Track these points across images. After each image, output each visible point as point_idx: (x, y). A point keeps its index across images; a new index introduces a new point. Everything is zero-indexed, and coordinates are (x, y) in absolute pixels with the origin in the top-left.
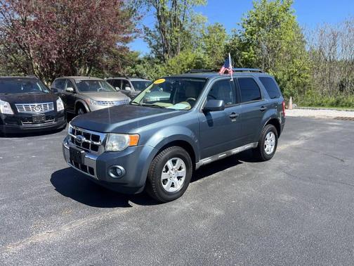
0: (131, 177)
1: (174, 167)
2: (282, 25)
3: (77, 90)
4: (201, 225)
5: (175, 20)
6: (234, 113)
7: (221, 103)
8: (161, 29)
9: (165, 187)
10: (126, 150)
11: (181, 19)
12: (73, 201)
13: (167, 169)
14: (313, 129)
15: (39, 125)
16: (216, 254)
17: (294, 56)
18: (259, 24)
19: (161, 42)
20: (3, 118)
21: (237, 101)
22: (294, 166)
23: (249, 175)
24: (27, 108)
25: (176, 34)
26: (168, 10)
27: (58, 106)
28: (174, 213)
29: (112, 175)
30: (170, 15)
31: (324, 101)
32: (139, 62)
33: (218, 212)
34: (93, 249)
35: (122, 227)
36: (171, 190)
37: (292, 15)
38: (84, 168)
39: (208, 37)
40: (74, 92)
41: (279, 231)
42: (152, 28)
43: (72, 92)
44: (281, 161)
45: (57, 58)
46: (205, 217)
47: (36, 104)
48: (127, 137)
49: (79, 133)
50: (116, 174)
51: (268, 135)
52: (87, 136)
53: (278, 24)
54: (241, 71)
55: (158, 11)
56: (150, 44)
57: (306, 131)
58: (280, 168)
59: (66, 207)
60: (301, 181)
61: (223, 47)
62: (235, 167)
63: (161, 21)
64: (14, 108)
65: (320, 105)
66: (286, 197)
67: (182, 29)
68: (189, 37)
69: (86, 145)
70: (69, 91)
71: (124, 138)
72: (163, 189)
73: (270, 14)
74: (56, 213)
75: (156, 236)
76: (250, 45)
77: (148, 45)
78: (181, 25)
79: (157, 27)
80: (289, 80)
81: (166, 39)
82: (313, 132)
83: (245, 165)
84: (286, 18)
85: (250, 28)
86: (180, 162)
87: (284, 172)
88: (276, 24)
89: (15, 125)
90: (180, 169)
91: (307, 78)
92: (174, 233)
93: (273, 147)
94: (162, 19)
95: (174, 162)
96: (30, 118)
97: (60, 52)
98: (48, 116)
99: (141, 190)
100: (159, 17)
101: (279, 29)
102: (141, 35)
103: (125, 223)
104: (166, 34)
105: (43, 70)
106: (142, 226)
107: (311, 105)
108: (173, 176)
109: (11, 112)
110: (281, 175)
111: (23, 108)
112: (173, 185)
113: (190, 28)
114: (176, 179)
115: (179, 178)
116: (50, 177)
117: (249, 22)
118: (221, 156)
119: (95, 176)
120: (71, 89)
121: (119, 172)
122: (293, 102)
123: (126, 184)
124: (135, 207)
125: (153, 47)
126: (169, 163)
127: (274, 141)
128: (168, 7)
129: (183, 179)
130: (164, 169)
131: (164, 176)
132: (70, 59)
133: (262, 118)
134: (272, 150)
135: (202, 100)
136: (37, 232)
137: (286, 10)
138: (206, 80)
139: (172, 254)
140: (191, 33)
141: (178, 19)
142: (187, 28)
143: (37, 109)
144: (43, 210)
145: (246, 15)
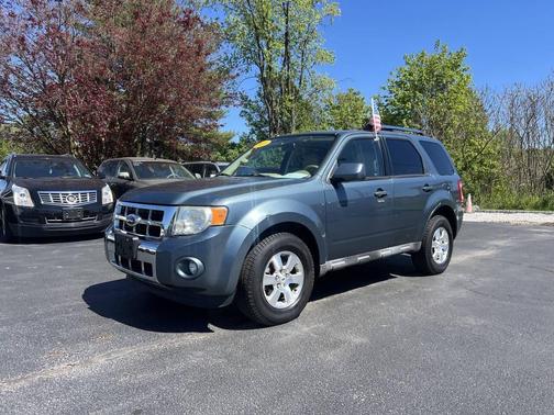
0: (213, 277)
1: (284, 267)
2: (450, 87)
3: (135, 176)
4: (330, 357)
5: (287, 85)
6: (380, 190)
7: (360, 168)
8: (266, 97)
9: (269, 298)
10: (206, 232)
11: (296, 83)
12: (117, 323)
13: (272, 270)
14: (508, 237)
15: (73, 225)
16: (355, 397)
17: (470, 134)
18: (415, 87)
19: (266, 117)
20: (18, 212)
21: (386, 173)
22: (481, 282)
23: (409, 292)
24: (56, 197)
25: (289, 104)
26: (278, 70)
27: (104, 197)
28: (283, 340)
29: (181, 273)
30: (281, 76)
31: (523, 201)
32: (233, 146)
33: (358, 340)
34: (143, 388)
35: (195, 359)
36: (280, 305)
37: (465, 74)
38: (136, 266)
39: (338, 108)
40: (131, 178)
41: (464, 365)
42: (252, 96)
43: (127, 178)
44: (461, 276)
45: (107, 133)
46: (336, 345)
47: (70, 193)
48: (208, 211)
49: (132, 211)
50: (187, 271)
51: (437, 232)
52: (144, 214)
53: (445, 86)
54: (391, 130)
55: (262, 72)
56: (250, 119)
57: (497, 238)
58: (458, 284)
59: (103, 331)
60: (496, 301)
61: (360, 121)
62: (385, 282)
63: (266, 86)
64: (34, 197)
65: (517, 207)
66: (471, 320)
67: (297, 98)
68: (309, 110)
69: (141, 229)
70: (122, 178)
71: (203, 214)
72: (265, 302)
73: (432, 72)
74: (87, 338)
75: (253, 370)
76: (403, 117)
77: (247, 122)
78: (297, 92)
79: (259, 95)
80: (465, 169)
81: (273, 112)
82: (510, 240)
83: (400, 282)
84: (457, 79)
85: (401, 93)
86: (293, 260)
87: (465, 288)
88: (441, 86)
89: (35, 224)
90: (294, 271)
91: (493, 166)
92: (283, 367)
93: (446, 253)
94: (269, 82)
95: (284, 259)
96: (59, 213)
97: (112, 125)
98: (87, 211)
99: (229, 301)
100: (263, 80)
101: (446, 93)
102: (237, 102)
103: (200, 353)
104: (274, 104)
105: (85, 153)
106: (228, 357)
107: (503, 208)
108: (284, 282)
109: (30, 204)
110: (463, 293)
111: (50, 199)
112: (281, 298)
113: (310, 95)
114: (288, 288)
115: (293, 286)
116: (82, 293)
117: (400, 84)
118: (361, 258)
119: (154, 278)
120: (126, 174)
121: (193, 269)
122: (474, 203)
123: (204, 290)
124: (218, 332)
125: (255, 124)
126: (276, 260)
127: (447, 243)
128: (277, 65)
129: (299, 289)
130: (267, 270)
131: (267, 280)
132: (127, 136)
133: (425, 203)
134: (445, 257)
135: (330, 165)
136: (52, 364)
137: (455, 66)
138: (336, 137)
139: (280, 395)
140: (312, 104)
141: (292, 84)
142: (305, 97)
143: (72, 200)
144: (64, 335)
145: (395, 73)
